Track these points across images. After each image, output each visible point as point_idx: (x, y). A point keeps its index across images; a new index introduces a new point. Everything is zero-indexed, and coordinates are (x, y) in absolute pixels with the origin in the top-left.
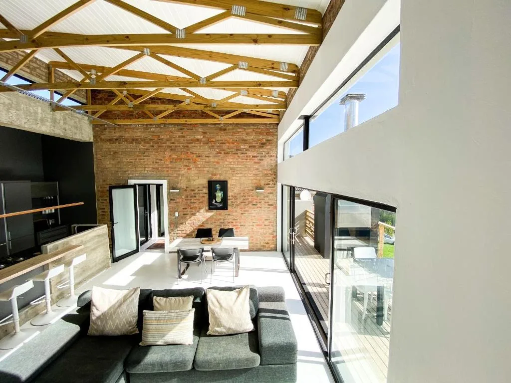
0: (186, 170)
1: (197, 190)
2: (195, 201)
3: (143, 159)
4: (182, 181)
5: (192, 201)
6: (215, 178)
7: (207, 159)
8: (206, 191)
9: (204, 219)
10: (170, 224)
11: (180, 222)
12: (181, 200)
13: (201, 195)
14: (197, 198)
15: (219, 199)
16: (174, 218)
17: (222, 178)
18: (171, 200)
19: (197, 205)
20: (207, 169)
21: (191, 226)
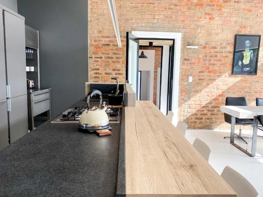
0: (207, 20)
1: (219, 48)
2: (215, 62)
3: (153, 4)
4: (200, 35)
5: (212, 62)
6: (243, 32)
7: (236, 5)
8: (230, 48)
9: (225, 88)
10: (182, 91)
11: (193, 90)
12: (197, 60)
13: (224, 55)
14: (218, 58)
15: (246, 61)
16: (186, 83)
17: (253, 33)
18: (185, 60)
19: (216, 68)
20: (234, 19)
21: (208, 95)
